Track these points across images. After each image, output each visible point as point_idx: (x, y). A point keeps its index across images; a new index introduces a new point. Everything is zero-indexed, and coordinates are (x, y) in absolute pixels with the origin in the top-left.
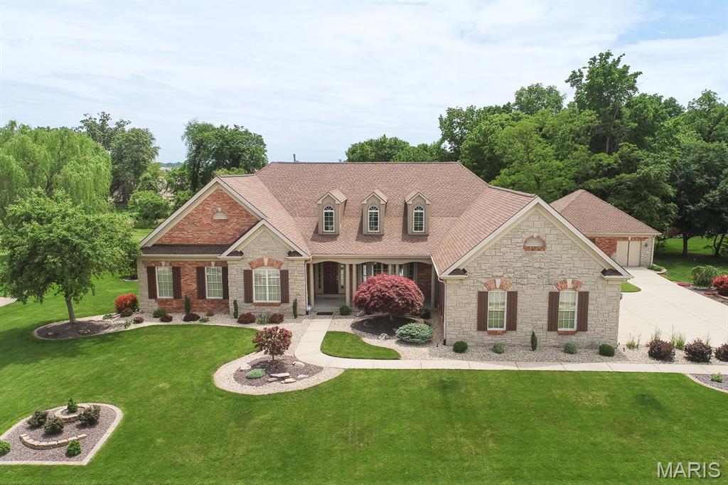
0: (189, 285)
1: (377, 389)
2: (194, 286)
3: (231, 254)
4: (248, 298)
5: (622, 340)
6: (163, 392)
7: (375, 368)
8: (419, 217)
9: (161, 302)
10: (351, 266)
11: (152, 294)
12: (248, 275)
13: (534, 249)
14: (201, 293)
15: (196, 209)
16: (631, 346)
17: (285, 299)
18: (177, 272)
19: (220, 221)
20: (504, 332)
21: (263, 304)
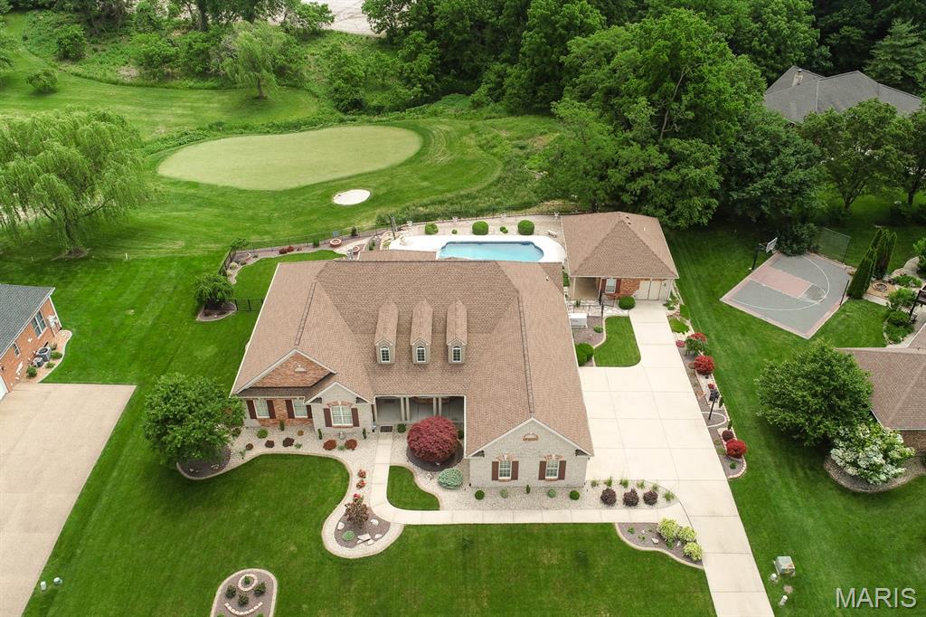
0: (281, 410)
1: (424, 550)
2: (285, 411)
3: (313, 401)
4: (328, 424)
5: (589, 478)
6: (294, 556)
7: (423, 523)
8: (457, 355)
9: (261, 420)
10: (405, 399)
11: (253, 416)
12: (327, 412)
13: (530, 440)
14: (291, 415)
15: (281, 366)
16: (594, 484)
17: (356, 423)
18: (270, 403)
19: (301, 372)
20: (509, 480)
21: (340, 427)
